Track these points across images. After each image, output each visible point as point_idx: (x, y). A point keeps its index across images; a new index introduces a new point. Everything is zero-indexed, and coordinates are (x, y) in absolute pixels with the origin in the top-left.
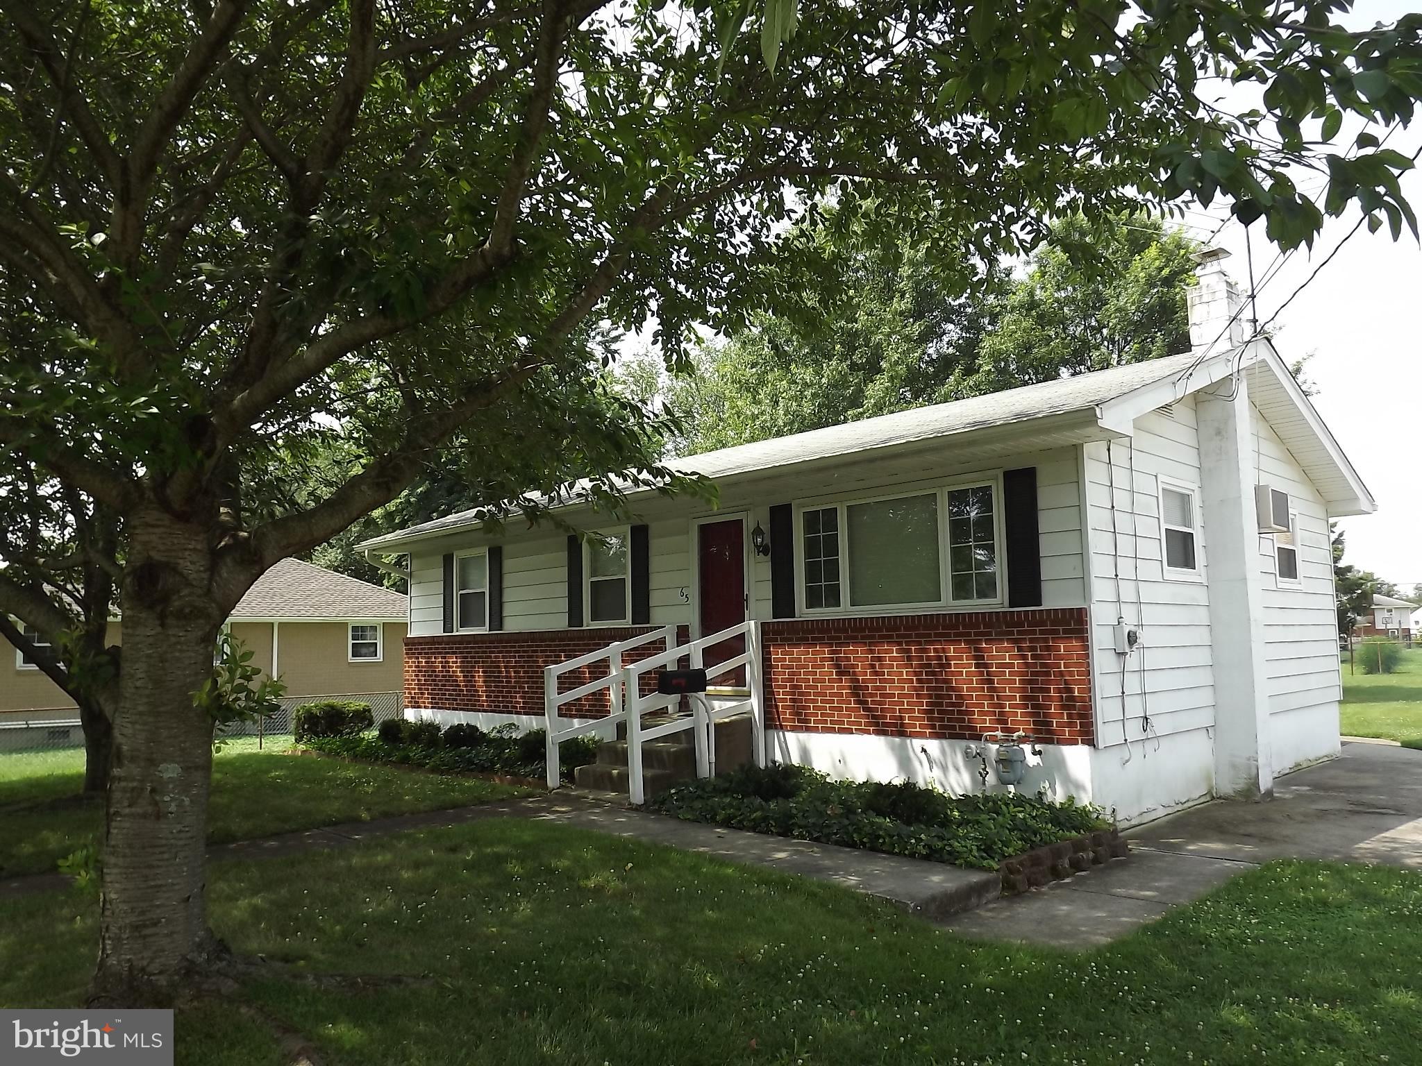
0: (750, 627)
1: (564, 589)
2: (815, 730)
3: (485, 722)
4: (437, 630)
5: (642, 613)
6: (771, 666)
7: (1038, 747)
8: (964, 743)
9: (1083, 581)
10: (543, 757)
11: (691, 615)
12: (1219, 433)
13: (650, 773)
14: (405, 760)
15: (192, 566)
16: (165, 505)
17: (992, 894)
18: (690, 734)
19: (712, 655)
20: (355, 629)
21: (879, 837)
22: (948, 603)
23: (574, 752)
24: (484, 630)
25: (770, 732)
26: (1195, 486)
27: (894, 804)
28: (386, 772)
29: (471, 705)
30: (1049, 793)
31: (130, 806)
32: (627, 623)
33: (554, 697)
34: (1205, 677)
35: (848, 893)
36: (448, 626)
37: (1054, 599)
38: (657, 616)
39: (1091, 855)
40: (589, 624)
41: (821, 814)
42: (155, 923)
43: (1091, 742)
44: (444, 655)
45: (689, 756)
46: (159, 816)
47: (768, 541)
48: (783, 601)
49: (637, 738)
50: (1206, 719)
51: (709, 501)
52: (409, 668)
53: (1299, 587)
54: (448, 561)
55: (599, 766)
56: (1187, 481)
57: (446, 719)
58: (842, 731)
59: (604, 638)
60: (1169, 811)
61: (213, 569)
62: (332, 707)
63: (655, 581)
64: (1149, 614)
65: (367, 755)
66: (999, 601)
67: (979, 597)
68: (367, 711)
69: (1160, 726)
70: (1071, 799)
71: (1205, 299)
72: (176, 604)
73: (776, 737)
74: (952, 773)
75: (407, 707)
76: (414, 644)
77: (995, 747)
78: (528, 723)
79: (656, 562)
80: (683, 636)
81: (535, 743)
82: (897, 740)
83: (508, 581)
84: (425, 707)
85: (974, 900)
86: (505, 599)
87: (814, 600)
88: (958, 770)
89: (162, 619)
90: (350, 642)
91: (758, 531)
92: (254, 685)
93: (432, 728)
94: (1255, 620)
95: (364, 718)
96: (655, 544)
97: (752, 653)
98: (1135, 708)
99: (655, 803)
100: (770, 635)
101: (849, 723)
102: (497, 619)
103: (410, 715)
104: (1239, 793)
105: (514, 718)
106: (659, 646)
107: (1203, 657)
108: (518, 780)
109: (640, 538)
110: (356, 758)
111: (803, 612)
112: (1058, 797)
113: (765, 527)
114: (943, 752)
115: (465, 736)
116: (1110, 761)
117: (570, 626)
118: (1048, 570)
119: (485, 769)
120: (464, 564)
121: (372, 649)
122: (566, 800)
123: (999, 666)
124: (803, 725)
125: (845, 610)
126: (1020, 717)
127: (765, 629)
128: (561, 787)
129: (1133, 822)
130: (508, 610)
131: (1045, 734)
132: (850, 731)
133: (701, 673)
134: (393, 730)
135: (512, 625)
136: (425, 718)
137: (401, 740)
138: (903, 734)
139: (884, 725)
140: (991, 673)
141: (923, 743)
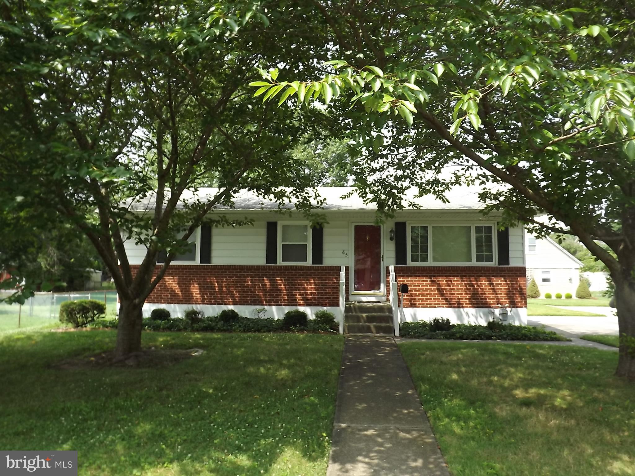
0: (390, 268)
1: (264, 246)
2: (419, 307)
5: (318, 260)
7: (512, 309)
9: (523, 258)
11: (349, 262)
22: (474, 263)
24: (197, 262)
30: (513, 323)
32: (308, 263)
37: (514, 263)
40: (281, 263)
43: (526, 307)
47: (394, 235)
48: (400, 258)
63: (327, 246)
66: (494, 263)
67: (486, 261)
70: (520, 324)
74: (479, 319)
77: (498, 310)
79: (327, 239)
82: (457, 309)
87: (415, 259)
88: (481, 317)
91: (392, 231)
96: (326, 231)
101: (434, 304)
111: (410, 263)
112: (517, 324)
114: (476, 312)
117: (267, 263)
118: (511, 254)
123: (496, 284)
124: (412, 305)
125: (430, 263)
126: (504, 300)
130: (216, 254)
131: (514, 305)
132: (435, 307)
135: (218, 262)
138: (458, 307)
139: (450, 304)
140: (493, 286)
141: (466, 310)
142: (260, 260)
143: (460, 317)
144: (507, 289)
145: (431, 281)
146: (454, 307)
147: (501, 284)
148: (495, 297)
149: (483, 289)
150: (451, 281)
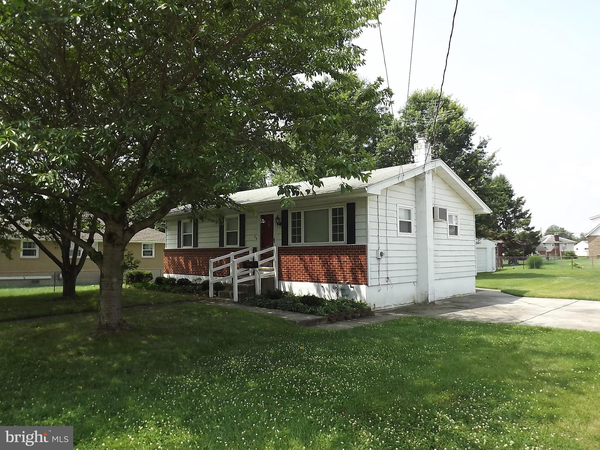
0: (275, 248)
1: (218, 234)
2: (293, 281)
3: (191, 278)
4: (175, 247)
5: (243, 243)
6: (281, 261)
7: (352, 286)
8: (333, 284)
9: (366, 237)
10: (208, 289)
11: (258, 244)
12: (421, 190)
13: (240, 293)
14: (164, 290)
15: (119, 233)
16: (114, 219)
17: (323, 322)
18: (254, 281)
19: (263, 257)
20: (144, 245)
21: (299, 308)
22: (331, 242)
23: (218, 287)
24: (191, 247)
25: (280, 281)
26: (413, 207)
27: (307, 300)
28: (158, 293)
29: (187, 273)
30: (355, 299)
31: (106, 287)
32: (238, 246)
33: (212, 269)
34: (414, 266)
35: (283, 320)
36: (179, 246)
37: (359, 242)
38: (247, 244)
39: (359, 315)
40: (226, 246)
41: (286, 303)
42: (112, 313)
43: (367, 284)
44: (178, 256)
45: (254, 288)
46: (113, 290)
47: (281, 221)
48: (285, 241)
49: (237, 282)
50: (414, 279)
51: (254, 213)
52: (166, 261)
53: (458, 238)
54: (179, 223)
55: (226, 291)
56: (410, 205)
57: (178, 277)
58: (300, 281)
59: (229, 251)
60: (396, 306)
61: (124, 234)
62: (139, 273)
63: (247, 233)
64: (390, 247)
65: (152, 288)
66: (344, 243)
67: (339, 241)
68: (151, 274)
69: (393, 281)
70: (361, 301)
71: (419, 148)
72: (116, 242)
73: (282, 283)
74: (331, 294)
75: (165, 273)
76: (167, 251)
77: (341, 285)
78: (204, 278)
79: (247, 227)
80: (255, 250)
81: (206, 284)
82: (317, 284)
83: (200, 230)
84: (171, 273)
85: (318, 323)
86: (198, 237)
87: (294, 241)
89: (113, 245)
90: (143, 250)
91: (278, 218)
92: (133, 262)
93: (173, 280)
94: (430, 249)
95: (150, 276)
96: (247, 221)
97: (275, 257)
98: (383, 275)
99: (241, 301)
100: (281, 251)
101: (302, 278)
102: (196, 244)
103: (166, 276)
104: (423, 302)
105: (201, 277)
106: (247, 253)
107: (414, 260)
108: (201, 295)
109: (243, 218)
110: (147, 289)
111: (291, 244)
112: (358, 300)
113: (280, 217)
114: (328, 287)
115: (184, 282)
116: (374, 290)
117: (220, 246)
118: (357, 233)
119: (191, 292)
120: (185, 224)
121: (151, 253)
122: (214, 300)
123: (343, 261)
124: (290, 280)
125: (303, 244)
126: (348, 277)
127: (279, 249)
128: (214, 297)
129: (382, 309)
130: (199, 240)
131: (356, 282)
132: (302, 281)
133: (257, 263)
134: (160, 280)
135: (200, 246)
136: (171, 276)
137: (163, 284)
138: (317, 282)
139: (312, 279)
140: (341, 264)
141: (323, 284)
142: (216, 245)
143: (318, 291)
144: (351, 266)
145: (300, 259)
146: (315, 282)
147: (346, 261)
148: (342, 273)
149: (333, 266)
150: (313, 259)
